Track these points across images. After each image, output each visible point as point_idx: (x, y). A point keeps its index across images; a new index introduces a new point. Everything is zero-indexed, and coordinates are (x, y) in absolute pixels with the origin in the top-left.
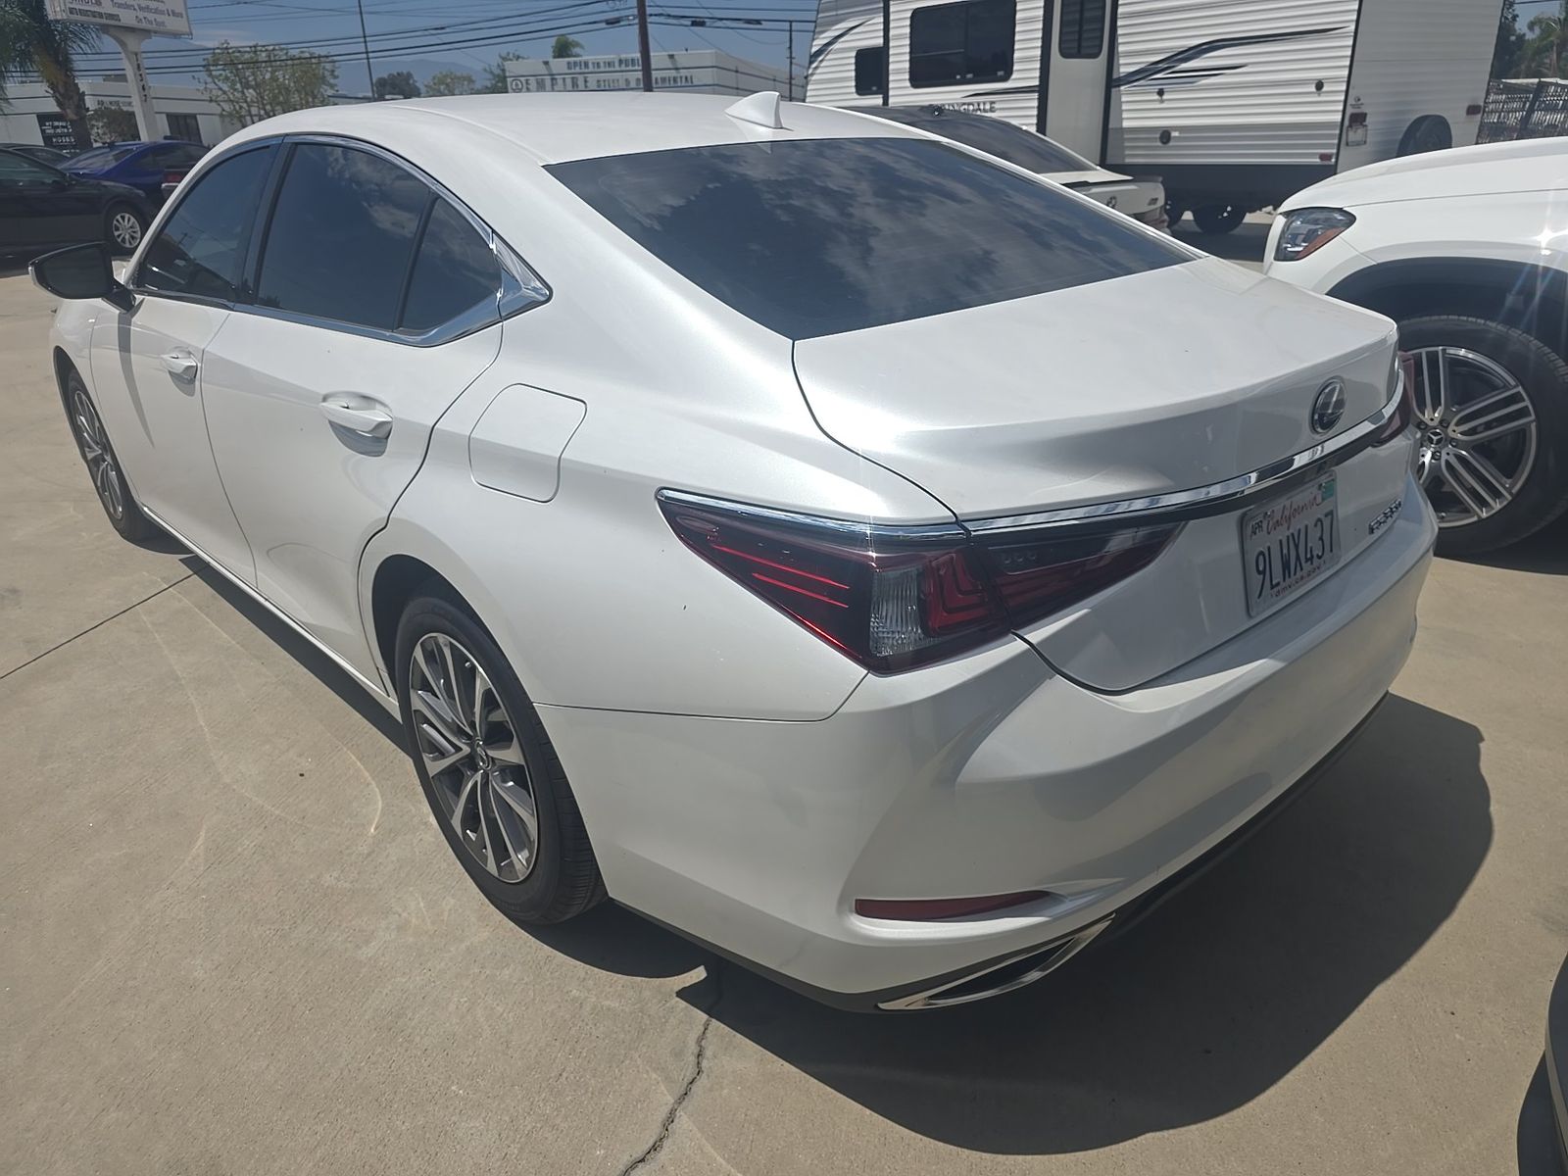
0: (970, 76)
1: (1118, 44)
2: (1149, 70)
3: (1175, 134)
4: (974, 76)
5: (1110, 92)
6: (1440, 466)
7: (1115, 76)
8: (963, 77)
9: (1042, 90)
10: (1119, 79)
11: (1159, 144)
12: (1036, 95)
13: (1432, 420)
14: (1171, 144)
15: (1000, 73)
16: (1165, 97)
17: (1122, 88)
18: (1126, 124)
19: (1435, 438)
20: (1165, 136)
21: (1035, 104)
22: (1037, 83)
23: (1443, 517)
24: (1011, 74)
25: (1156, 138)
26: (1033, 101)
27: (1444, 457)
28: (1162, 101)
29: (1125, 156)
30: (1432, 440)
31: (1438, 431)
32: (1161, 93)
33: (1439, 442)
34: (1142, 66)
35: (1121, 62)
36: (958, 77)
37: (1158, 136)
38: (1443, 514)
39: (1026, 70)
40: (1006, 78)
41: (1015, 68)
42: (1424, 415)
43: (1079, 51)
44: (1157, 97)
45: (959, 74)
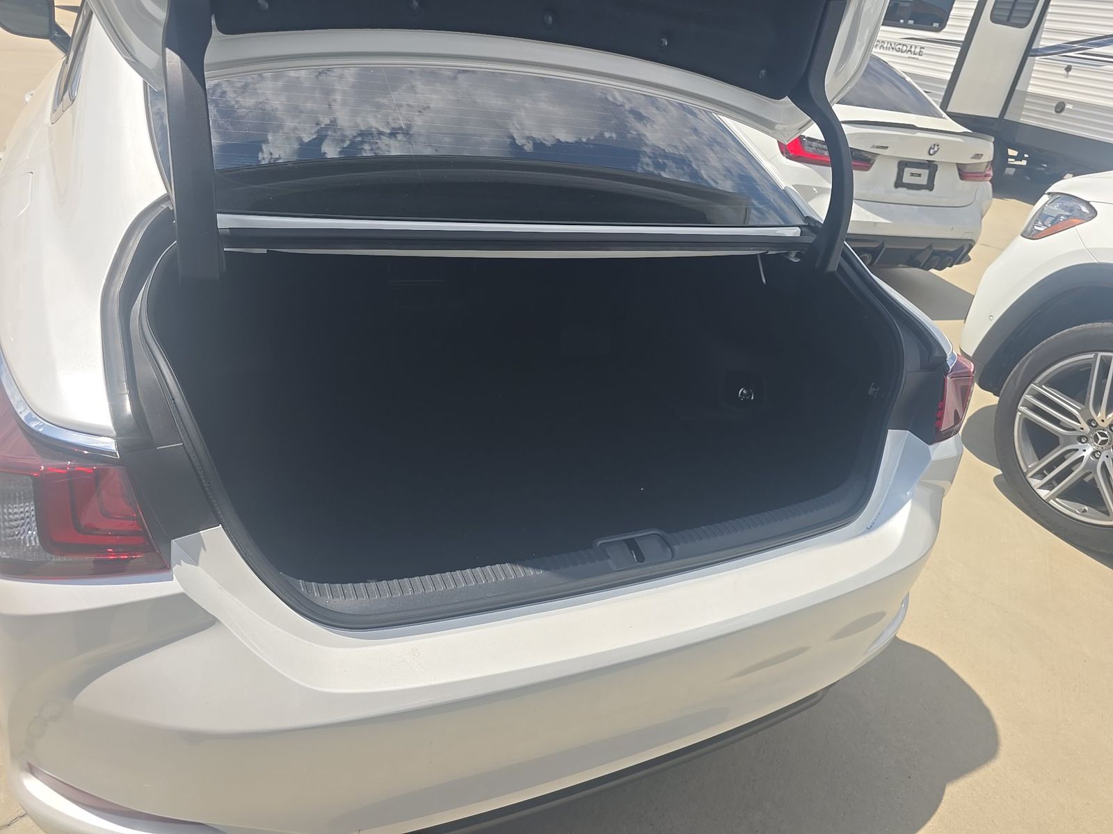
0: (911, 22)
1: (1046, 20)
2: (1064, 48)
3: (1068, 106)
4: (914, 23)
5: (1026, 59)
6: (1097, 465)
7: (1034, 47)
8: (906, 22)
9: (965, 46)
10: (1037, 50)
11: (1054, 112)
12: (959, 49)
13: (1103, 421)
14: (1063, 114)
15: (936, 25)
16: (1070, 73)
17: (1037, 58)
18: (1030, 89)
19: (1101, 438)
20: (1060, 107)
21: (956, 56)
22: (963, 39)
23: (1085, 511)
24: (944, 27)
25: (1052, 106)
26: (955, 52)
27: (1103, 458)
28: (1067, 76)
29: (1021, 115)
30: (1098, 439)
31: (1106, 433)
32: (1068, 69)
33: (1104, 442)
34: (1060, 43)
35: (1043, 36)
36: (902, 21)
37: (1055, 105)
38: (1086, 508)
39: (956, 27)
40: (938, 30)
41: (948, 23)
42: (1097, 415)
43: (1009, 17)
44: (1064, 72)
45: (902, 19)
